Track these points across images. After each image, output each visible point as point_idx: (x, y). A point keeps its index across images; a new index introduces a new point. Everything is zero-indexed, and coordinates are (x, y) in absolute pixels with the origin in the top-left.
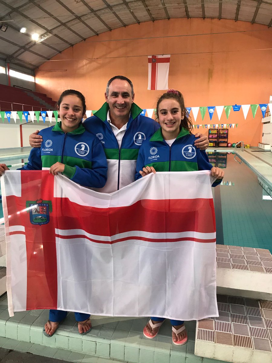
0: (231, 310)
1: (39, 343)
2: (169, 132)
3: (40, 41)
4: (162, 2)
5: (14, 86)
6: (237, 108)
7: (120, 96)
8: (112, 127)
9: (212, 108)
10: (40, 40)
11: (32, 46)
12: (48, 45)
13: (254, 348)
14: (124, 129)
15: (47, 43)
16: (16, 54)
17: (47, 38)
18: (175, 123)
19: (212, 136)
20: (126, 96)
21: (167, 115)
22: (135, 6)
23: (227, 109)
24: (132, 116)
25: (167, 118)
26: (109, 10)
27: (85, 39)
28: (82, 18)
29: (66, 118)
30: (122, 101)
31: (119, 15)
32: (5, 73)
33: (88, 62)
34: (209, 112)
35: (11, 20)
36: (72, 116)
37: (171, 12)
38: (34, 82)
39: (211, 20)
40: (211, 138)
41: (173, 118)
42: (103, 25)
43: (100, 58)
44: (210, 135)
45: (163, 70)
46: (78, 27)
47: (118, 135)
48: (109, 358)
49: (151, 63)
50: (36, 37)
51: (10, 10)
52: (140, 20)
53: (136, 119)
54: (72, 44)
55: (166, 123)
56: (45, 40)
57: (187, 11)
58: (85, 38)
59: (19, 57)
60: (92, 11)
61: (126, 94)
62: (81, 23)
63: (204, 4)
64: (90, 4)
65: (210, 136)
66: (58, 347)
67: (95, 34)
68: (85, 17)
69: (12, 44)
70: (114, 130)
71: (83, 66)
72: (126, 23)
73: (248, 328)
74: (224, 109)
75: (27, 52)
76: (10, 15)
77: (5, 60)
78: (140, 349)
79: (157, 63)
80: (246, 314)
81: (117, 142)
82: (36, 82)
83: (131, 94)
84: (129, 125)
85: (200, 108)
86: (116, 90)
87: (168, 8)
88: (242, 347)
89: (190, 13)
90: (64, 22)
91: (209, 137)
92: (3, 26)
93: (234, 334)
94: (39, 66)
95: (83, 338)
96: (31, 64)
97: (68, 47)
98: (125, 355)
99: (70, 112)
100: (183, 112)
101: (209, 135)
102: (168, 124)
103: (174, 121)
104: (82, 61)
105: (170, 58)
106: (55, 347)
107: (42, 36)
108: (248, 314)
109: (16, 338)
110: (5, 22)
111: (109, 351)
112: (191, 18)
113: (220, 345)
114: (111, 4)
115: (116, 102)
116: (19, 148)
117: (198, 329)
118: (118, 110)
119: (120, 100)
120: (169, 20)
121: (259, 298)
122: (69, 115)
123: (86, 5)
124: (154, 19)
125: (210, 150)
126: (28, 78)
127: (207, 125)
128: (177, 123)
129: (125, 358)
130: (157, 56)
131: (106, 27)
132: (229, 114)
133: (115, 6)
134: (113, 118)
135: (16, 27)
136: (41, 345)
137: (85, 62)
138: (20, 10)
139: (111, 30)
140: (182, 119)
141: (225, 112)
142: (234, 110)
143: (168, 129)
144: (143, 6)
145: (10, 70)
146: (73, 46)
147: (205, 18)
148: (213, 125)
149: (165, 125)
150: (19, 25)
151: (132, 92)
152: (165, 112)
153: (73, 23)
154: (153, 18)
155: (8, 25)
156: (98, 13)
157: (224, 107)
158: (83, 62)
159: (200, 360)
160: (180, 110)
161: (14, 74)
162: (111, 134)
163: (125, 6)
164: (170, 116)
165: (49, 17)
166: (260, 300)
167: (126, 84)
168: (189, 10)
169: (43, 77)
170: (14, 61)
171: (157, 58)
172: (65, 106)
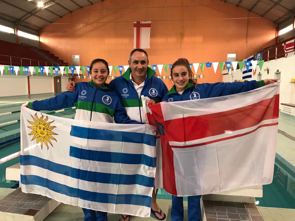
2: (180, 88)
3: (44, 8)
5: (22, 44)
6: (209, 65)
7: (140, 63)
8: (134, 84)
11: (36, 12)
14: (142, 86)
15: (50, 10)
16: (24, 18)
17: (50, 5)
18: (184, 82)
20: (143, 63)
21: (178, 77)
23: (202, 66)
24: (148, 77)
25: (179, 79)
27: (82, 7)
29: (96, 78)
30: (141, 66)
32: (14, 33)
33: (84, 25)
36: (101, 76)
38: (39, 40)
41: (183, 79)
43: (94, 22)
45: (145, 33)
47: (138, 89)
49: (136, 28)
50: (41, 4)
53: (151, 79)
54: (71, 11)
55: (178, 83)
56: (49, 7)
59: (26, 21)
61: (143, 62)
67: (90, 4)
69: (20, 9)
70: (134, 86)
71: (81, 28)
74: (199, 66)
75: (33, 17)
77: (14, 22)
79: (140, 28)
80: (237, 213)
81: (138, 94)
82: (40, 41)
83: (147, 62)
84: (146, 83)
86: (137, 59)
94: (43, 28)
96: (36, 26)
97: (68, 13)
99: (99, 74)
100: (190, 74)
102: (179, 83)
103: (184, 81)
105: (150, 24)
107: (45, 4)
108: (239, 213)
115: (137, 67)
116: (27, 95)
118: (138, 72)
119: (140, 66)
121: (244, 202)
122: (98, 76)
126: (34, 38)
128: (186, 82)
130: (141, 22)
132: (203, 69)
134: (134, 77)
139: (103, 1)
140: (190, 79)
141: (200, 68)
142: (207, 66)
143: (180, 87)
145: (18, 31)
149: (177, 84)
151: (148, 60)
152: (177, 75)
157: (200, 64)
158: (80, 25)
160: (188, 73)
161: (21, 34)
162: (133, 89)
164: (181, 78)
166: (245, 203)
167: (143, 54)
169: (46, 37)
170: (22, 23)
171: (141, 23)
172: (95, 70)
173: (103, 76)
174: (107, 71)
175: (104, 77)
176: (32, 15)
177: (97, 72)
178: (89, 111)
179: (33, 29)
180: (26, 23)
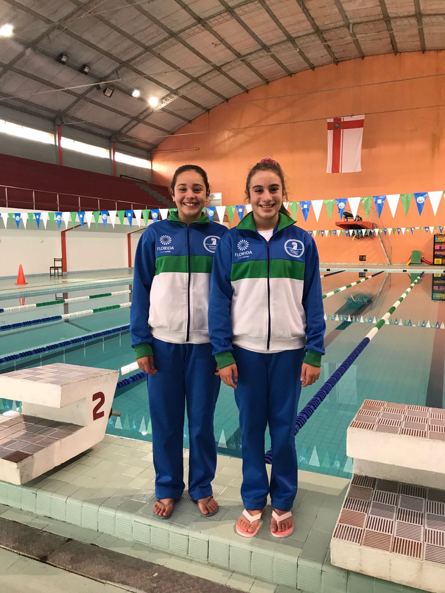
0: (399, 503)
1: (110, 533)
3: (160, 107)
4: (351, 32)
5: (121, 175)
9: (422, 195)
10: (160, 105)
11: (148, 115)
12: (171, 112)
13: (424, 558)
15: (170, 109)
16: (126, 129)
17: (170, 101)
18: (274, 205)
19: (440, 247)
21: (262, 194)
22: (307, 43)
26: (266, 52)
27: (227, 100)
28: (224, 69)
29: (184, 203)
31: (280, 59)
32: (108, 157)
33: (231, 134)
34: (417, 202)
35: (119, 80)
36: (192, 199)
37: (366, 47)
38: (150, 168)
39: (436, 53)
40: (437, 250)
41: (271, 199)
42: (255, 76)
43: (250, 127)
44: (436, 245)
45: (352, 140)
46: (218, 82)
48: (207, 563)
49: (333, 130)
50: (155, 101)
51: (118, 65)
52: (316, 64)
54: (208, 108)
55: (261, 206)
56: (168, 105)
57: (393, 42)
58: (228, 97)
59: (129, 134)
60: (239, 55)
62: (222, 75)
63: (422, 29)
64: (235, 46)
65: (437, 247)
66: (135, 541)
67: (243, 91)
68: (228, 67)
69: (119, 114)
71: (225, 140)
72: (291, 70)
73: (422, 530)
74: (442, 197)
75: (141, 126)
76: (117, 72)
77: (109, 138)
78: (252, 552)
79: (342, 130)
80: (423, 511)
82: (153, 169)
85: (401, 195)
87: (361, 41)
88: (403, 555)
89: (398, 46)
90: (196, 76)
91: (434, 248)
92: (108, 89)
93: (395, 536)
94: (159, 144)
95: (170, 530)
96: (146, 143)
97: (201, 113)
98: (230, 561)
99: (190, 193)
101: (434, 245)
102: (264, 206)
104: (223, 134)
105: (363, 120)
106: (132, 540)
107: (162, 99)
108: (427, 511)
109: (79, 524)
110: (111, 83)
111: (207, 551)
112: (400, 53)
113: (368, 549)
114: (268, 44)
116: (126, 269)
117: (338, 525)
120: (363, 59)
122: (188, 198)
123: (229, 48)
124: (339, 60)
125: (435, 270)
127: (428, 228)
129: (230, 565)
130: (342, 118)
131: (260, 79)
133: (273, 45)
135: (126, 90)
136: (112, 536)
137: (226, 134)
138: (131, 63)
139: (268, 83)
143: (264, 214)
144: (320, 41)
145: (116, 153)
146: (210, 111)
147: (426, 50)
148: (440, 227)
150: (130, 87)
152: (260, 190)
153: (209, 76)
154: (336, 58)
155: (113, 87)
156: (250, 58)
159: (344, 577)
160: (281, 187)
161: (121, 158)
163: (290, 45)
165: (173, 71)
168: (396, 41)
169: (163, 161)
170: (123, 139)
171: (342, 121)
172: (181, 187)
173: (196, 198)
174: (205, 188)
175: (198, 201)
176: (140, 123)
177: (184, 190)
178: (186, 273)
179: (142, 149)
180: (130, 137)
